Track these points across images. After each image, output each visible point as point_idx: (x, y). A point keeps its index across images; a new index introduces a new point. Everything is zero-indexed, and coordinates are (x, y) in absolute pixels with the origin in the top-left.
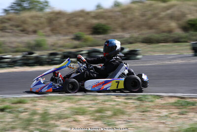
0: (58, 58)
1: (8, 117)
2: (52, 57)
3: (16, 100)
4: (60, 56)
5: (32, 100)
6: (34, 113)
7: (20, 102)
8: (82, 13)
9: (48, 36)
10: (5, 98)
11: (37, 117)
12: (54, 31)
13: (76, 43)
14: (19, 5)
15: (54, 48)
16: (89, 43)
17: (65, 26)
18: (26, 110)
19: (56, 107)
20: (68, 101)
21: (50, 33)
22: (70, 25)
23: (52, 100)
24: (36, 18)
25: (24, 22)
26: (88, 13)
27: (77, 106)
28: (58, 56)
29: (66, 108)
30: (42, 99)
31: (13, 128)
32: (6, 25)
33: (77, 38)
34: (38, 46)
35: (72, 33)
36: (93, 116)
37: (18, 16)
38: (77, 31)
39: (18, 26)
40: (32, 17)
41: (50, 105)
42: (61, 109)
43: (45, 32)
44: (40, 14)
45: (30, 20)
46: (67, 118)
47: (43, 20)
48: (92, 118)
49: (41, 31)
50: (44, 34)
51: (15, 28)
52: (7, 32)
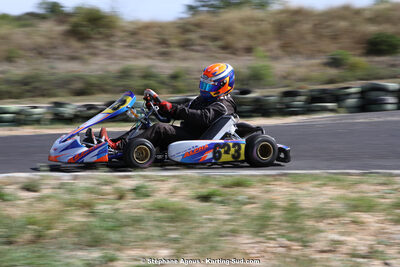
0: (299, 101)
1: (221, 212)
2: (287, 100)
3: (229, 180)
4: (303, 98)
5: (261, 181)
6: (271, 206)
7: (239, 184)
8: (347, 13)
9: (275, 58)
10: (209, 176)
11: (276, 213)
12: (288, 48)
13: (333, 72)
15: (287, 82)
16: (359, 73)
17: (310, 38)
18: (251, 200)
19: (311, 195)
20: (334, 183)
21: (279, 52)
22: (320, 36)
23: (300, 182)
24: (253, 23)
25: (228, 30)
26: (358, 12)
27: (354, 195)
28: (299, 98)
29: (331, 199)
30: (281, 180)
31: (234, 232)
32: (192, 36)
33: (335, 63)
34: (256, 78)
35: (325, 52)
36: (388, 215)
37: (215, 19)
38: (333, 49)
39: (215, 39)
40: (243, 21)
41: (299, 192)
42: (322, 199)
43: (271, 51)
44: (258, 13)
45: (239, 27)
46: (337, 216)
47: (265, 26)
48: (389, 217)
49: (261, 49)
50: (268, 54)
51: (210, 43)
52: (193, 50)
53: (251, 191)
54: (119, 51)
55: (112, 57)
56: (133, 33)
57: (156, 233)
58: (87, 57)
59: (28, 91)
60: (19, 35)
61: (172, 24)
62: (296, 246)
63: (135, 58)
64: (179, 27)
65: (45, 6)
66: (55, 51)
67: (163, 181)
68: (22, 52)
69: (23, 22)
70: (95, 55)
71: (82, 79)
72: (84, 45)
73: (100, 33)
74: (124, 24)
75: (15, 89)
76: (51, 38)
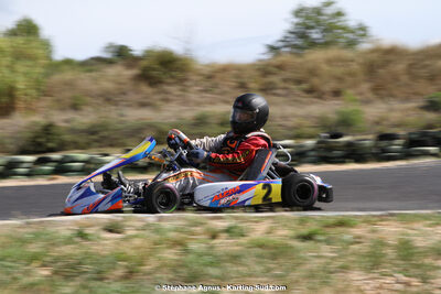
0: (397, 145)
2: (384, 144)
4: (400, 142)
5: (367, 222)
7: (342, 224)
11: (388, 251)
12: (381, 91)
14: (302, 36)
17: (405, 78)
18: (357, 240)
21: (370, 95)
22: (414, 77)
23: (410, 222)
25: (313, 72)
28: (397, 142)
32: (274, 79)
34: (346, 123)
35: (422, 95)
37: (299, 60)
38: (432, 91)
39: (299, 82)
40: (329, 62)
43: (361, 94)
44: (348, 54)
45: (325, 68)
47: (355, 67)
49: (350, 92)
50: (358, 97)
51: (294, 87)
52: (275, 94)
53: (357, 231)
54: (193, 97)
55: (186, 102)
56: (209, 77)
57: (259, 268)
58: (159, 103)
59: (96, 141)
60: (85, 81)
61: (252, 66)
62: (415, 282)
63: (212, 103)
64: (259, 69)
65: (111, 49)
66: (124, 97)
67: (256, 222)
68: (88, 99)
69: (89, 68)
70: (167, 100)
71: (155, 127)
72: (155, 90)
73: (172, 77)
74: (199, 67)
75: (82, 139)
76: (120, 84)
